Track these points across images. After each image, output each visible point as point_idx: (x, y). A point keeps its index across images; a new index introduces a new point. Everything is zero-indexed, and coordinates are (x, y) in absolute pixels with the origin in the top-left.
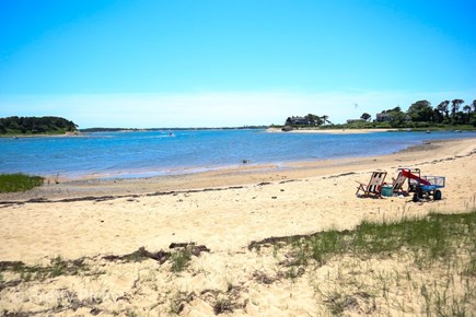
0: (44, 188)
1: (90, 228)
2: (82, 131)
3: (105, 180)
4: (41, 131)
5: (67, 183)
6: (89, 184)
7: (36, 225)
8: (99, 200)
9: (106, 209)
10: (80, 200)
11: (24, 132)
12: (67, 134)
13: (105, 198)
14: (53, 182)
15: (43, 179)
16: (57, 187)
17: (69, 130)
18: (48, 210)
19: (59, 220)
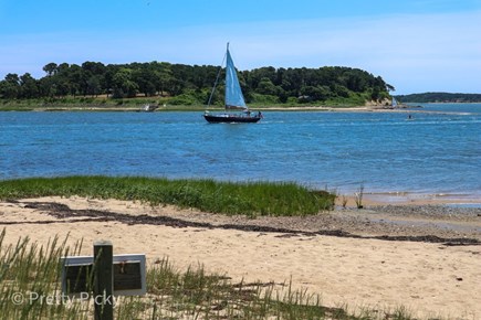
0: (337, 213)
1: (436, 286)
2: (400, 99)
3: (457, 209)
4: (316, 98)
5: (378, 209)
6: (424, 215)
7: (342, 269)
8: (450, 243)
9: (464, 260)
10: (412, 239)
11: (283, 100)
12: (369, 107)
13: (462, 242)
14: (352, 204)
15: (333, 197)
16: (363, 215)
17: (374, 97)
18: (358, 249)
19: (380, 266)
